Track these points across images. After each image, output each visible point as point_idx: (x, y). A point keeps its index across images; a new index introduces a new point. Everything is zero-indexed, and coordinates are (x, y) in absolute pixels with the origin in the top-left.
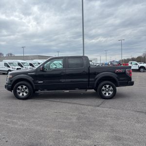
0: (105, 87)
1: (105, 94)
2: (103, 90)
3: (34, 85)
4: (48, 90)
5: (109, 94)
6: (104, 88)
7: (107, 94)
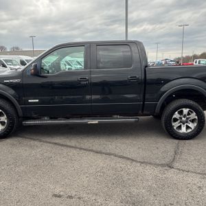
0: (181, 113)
1: (180, 127)
2: (176, 120)
3: (19, 107)
4: (51, 118)
5: (188, 127)
6: (176, 115)
7: (184, 130)
